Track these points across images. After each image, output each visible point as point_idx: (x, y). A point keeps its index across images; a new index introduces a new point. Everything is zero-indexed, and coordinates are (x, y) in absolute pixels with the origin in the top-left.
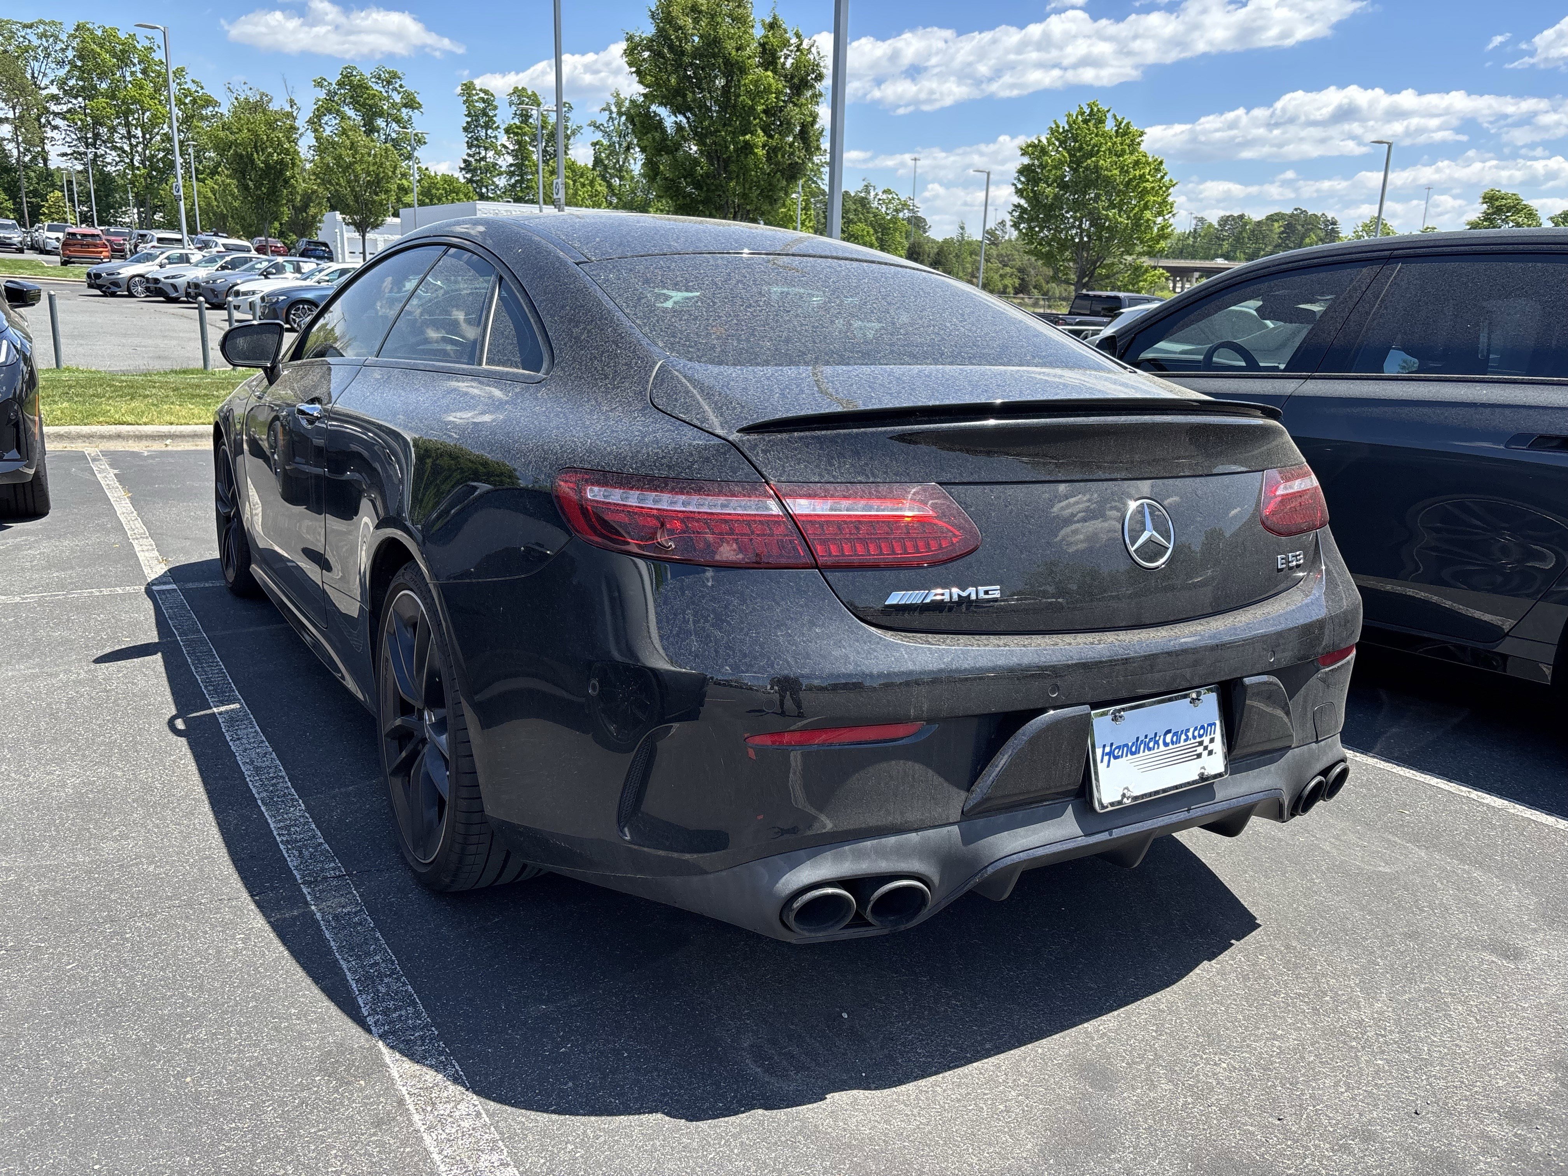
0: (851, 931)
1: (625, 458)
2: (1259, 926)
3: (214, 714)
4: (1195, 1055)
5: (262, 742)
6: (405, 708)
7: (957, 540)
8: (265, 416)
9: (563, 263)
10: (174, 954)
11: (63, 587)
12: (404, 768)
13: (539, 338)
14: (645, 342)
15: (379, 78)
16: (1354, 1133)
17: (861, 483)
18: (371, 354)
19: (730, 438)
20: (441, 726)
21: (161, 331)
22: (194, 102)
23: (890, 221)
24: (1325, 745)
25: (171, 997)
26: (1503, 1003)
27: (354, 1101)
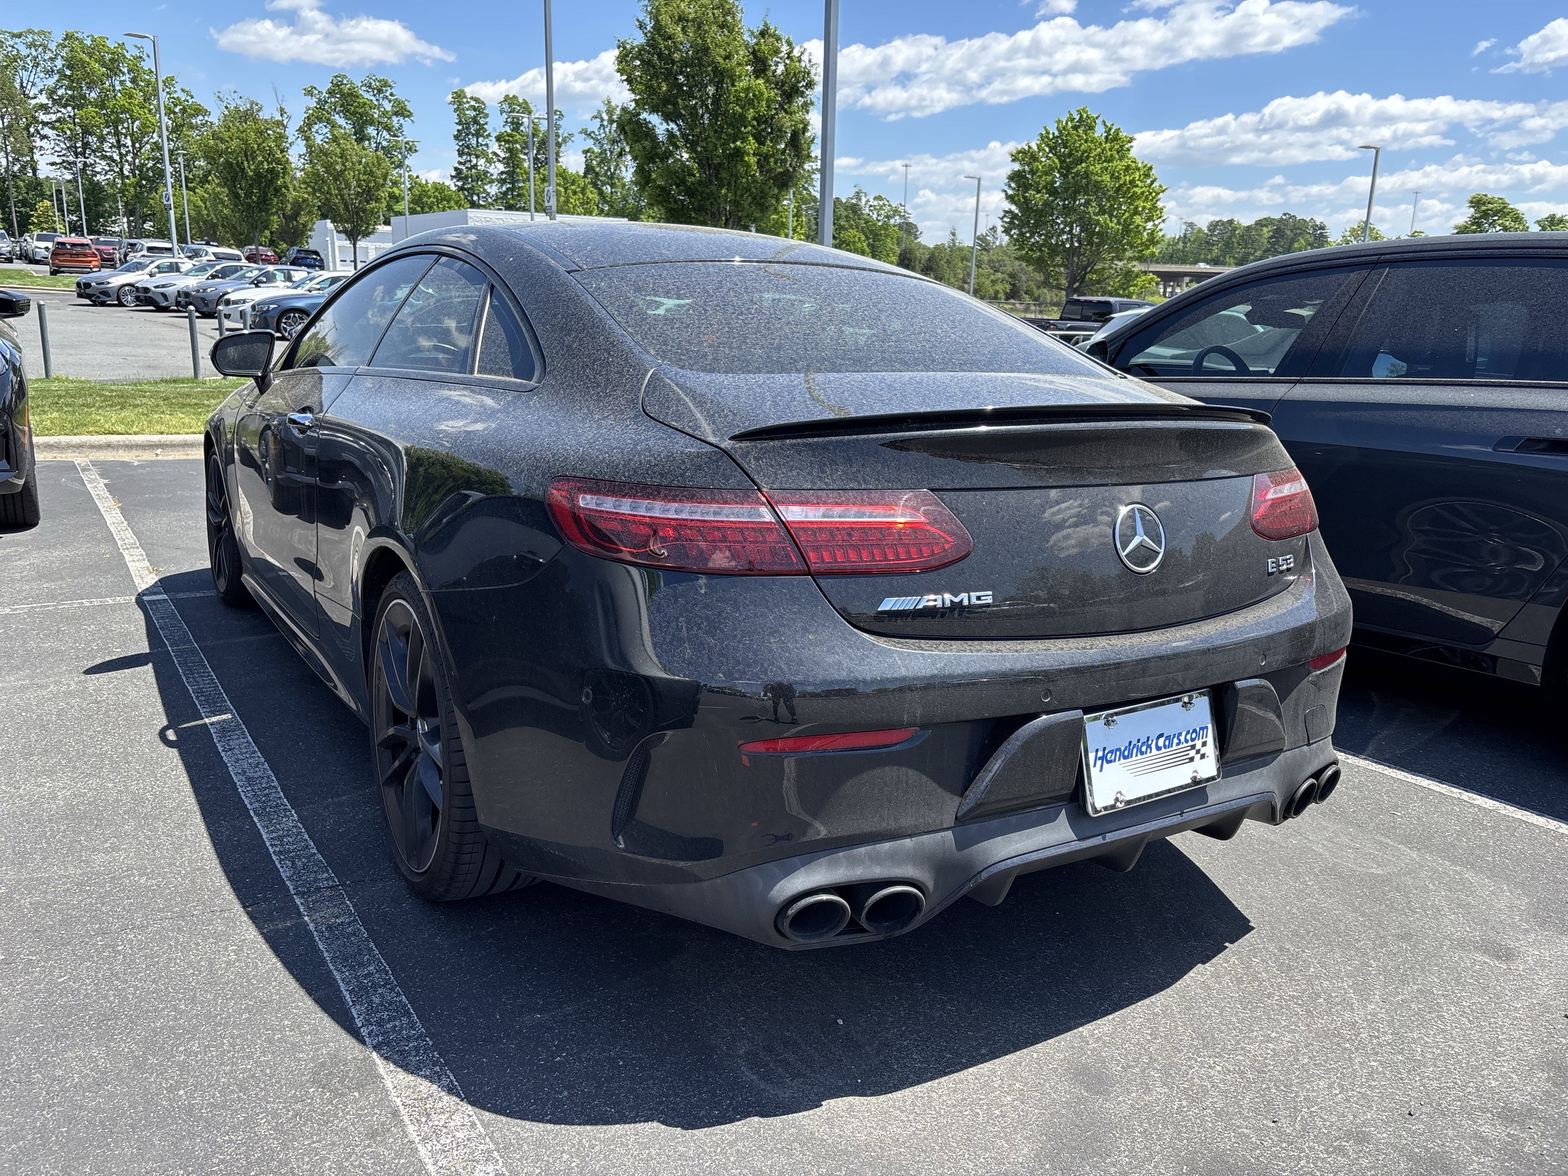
0: (846, 937)
1: (617, 466)
2: (1253, 928)
3: (205, 724)
4: (1190, 1059)
5: (255, 752)
6: (398, 718)
7: (949, 546)
8: (256, 425)
9: (554, 271)
10: (167, 966)
11: (53, 598)
12: (398, 777)
13: (531, 347)
14: (637, 350)
15: (370, 87)
16: (1349, 1135)
17: (853, 489)
18: (362, 363)
19: (722, 446)
20: (434, 735)
21: (151, 340)
22: (184, 110)
23: (882, 227)
24: (1317, 748)
25: (163, 1009)
26: (1496, 1003)
27: (348, 1113)
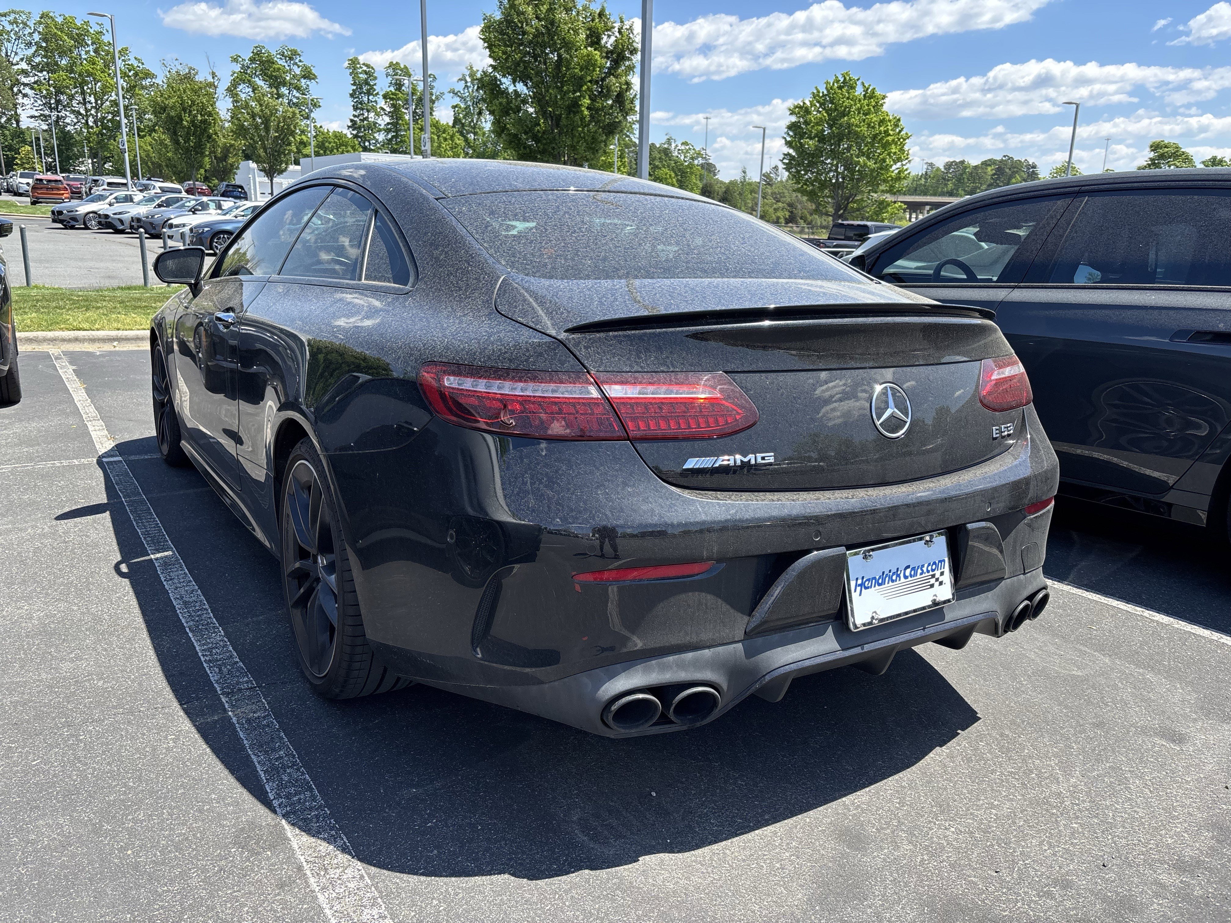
0: (658, 727)
1: (475, 353)
2: (980, 719)
3: (151, 559)
4: (930, 822)
5: (190, 581)
6: (303, 554)
7: (740, 417)
8: (191, 322)
9: (426, 199)
10: (119, 752)
11: (31, 460)
12: (303, 601)
13: (407, 259)
14: (491, 261)
15: (283, 55)
16: (1056, 882)
17: (663, 372)
18: (274, 272)
19: (559, 338)
20: (331, 568)
21: (111, 256)
22: (136, 74)
23: (688, 166)
24: (1031, 576)
25: (116, 786)
26: (1171, 777)
27: (262, 868)
